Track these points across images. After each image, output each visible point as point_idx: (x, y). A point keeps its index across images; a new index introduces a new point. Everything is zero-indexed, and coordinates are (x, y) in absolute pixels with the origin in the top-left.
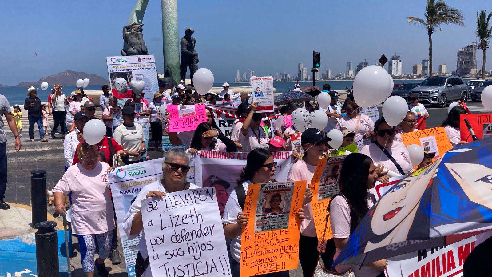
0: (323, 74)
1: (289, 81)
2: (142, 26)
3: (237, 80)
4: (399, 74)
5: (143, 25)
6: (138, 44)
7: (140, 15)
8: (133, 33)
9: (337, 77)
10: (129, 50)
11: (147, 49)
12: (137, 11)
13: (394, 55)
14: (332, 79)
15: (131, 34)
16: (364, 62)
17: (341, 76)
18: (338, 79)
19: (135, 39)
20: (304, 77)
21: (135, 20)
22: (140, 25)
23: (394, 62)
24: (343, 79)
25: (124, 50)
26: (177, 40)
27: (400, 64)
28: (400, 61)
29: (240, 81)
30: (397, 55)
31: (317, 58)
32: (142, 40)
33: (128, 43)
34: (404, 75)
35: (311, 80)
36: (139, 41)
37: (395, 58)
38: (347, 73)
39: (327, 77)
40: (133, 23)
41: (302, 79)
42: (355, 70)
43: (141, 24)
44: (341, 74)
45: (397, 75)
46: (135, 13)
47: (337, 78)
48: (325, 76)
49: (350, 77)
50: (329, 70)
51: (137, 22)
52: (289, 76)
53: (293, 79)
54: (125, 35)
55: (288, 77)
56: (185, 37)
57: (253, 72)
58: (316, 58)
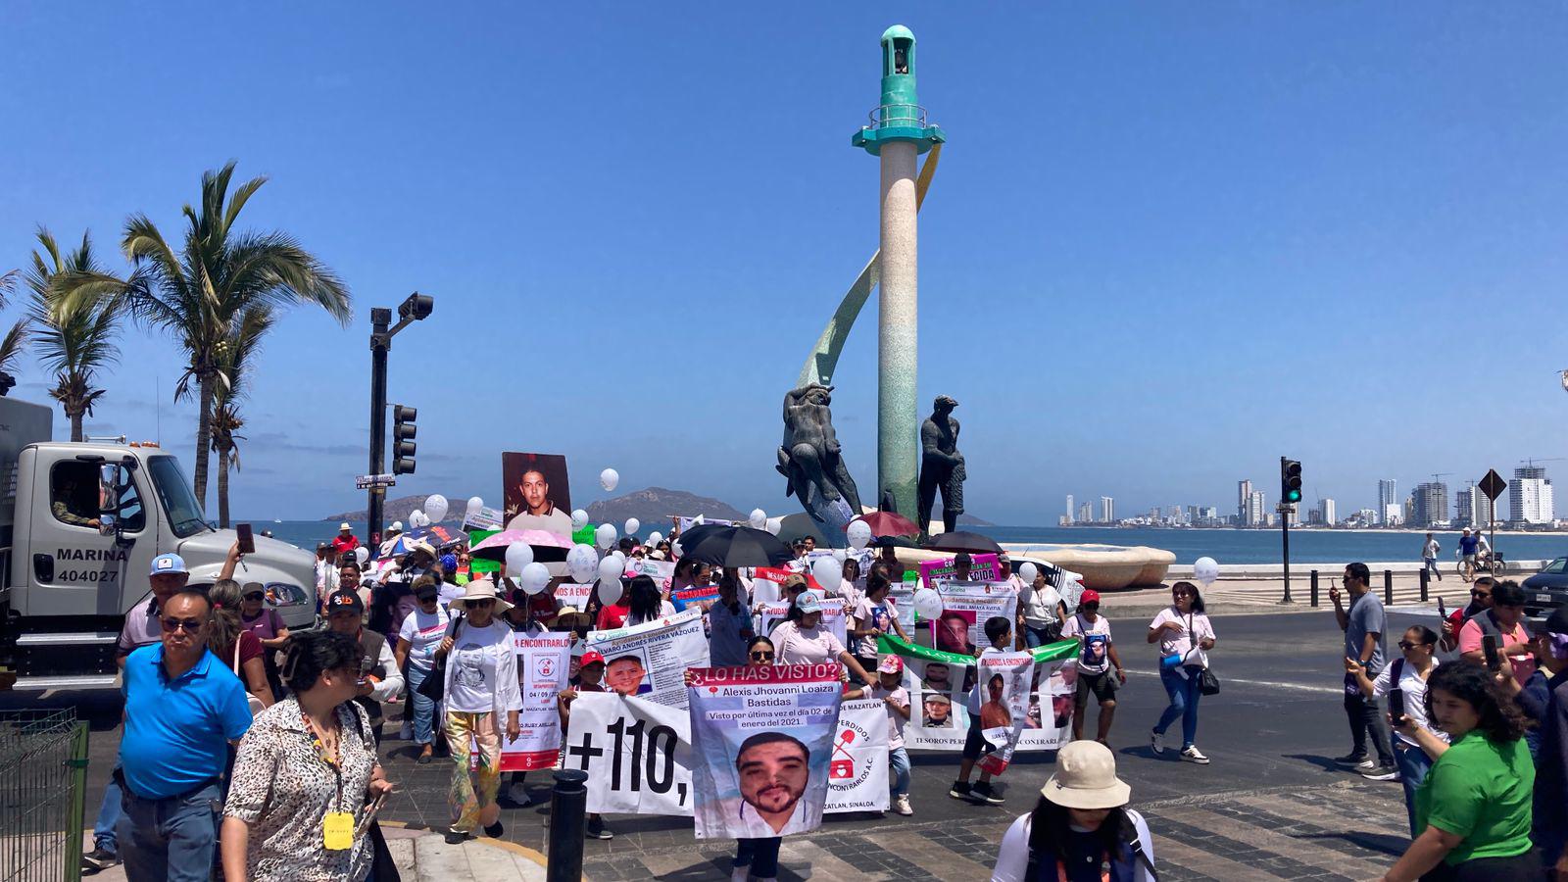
0: (1311, 513)
1: (1211, 527)
2: (829, 390)
3: (1067, 520)
4: (1545, 517)
5: (832, 388)
6: (817, 434)
7: (827, 364)
8: (809, 407)
9: (1352, 520)
10: (796, 447)
11: (838, 446)
12: (819, 356)
13: (1525, 465)
14: (1337, 526)
15: (804, 410)
16: (1432, 481)
17: (1363, 517)
18: (1357, 526)
19: (811, 421)
20: (1257, 519)
21: (813, 378)
22: (825, 388)
23: (1526, 483)
24: (1370, 527)
25: (784, 448)
26: (912, 425)
27: (1546, 491)
28: (1547, 482)
29: (1076, 524)
30: (1535, 465)
31: (1291, 477)
32: (827, 424)
33: (795, 432)
34: (1562, 520)
35: (1275, 526)
36: (820, 427)
37: (1531, 473)
38: (1382, 513)
39: (1321, 518)
40: (809, 383)
41: (1248, 522)
42: (1407, 504)
43: (827, 387)
44: (1363, 511)
45: (1538, 522)
46: (815, 360)
47: (1351, 524)
48: (1317, 517)
49: (1393, 523)
50: (1329, 501)
51: (818, 382)
52: (1212, 513)
53: (1223, 521)
54: (790, 412)
55: (1209, 515)
56: (934, 418)
57: (1111, 499)
58: (1289, 476)
